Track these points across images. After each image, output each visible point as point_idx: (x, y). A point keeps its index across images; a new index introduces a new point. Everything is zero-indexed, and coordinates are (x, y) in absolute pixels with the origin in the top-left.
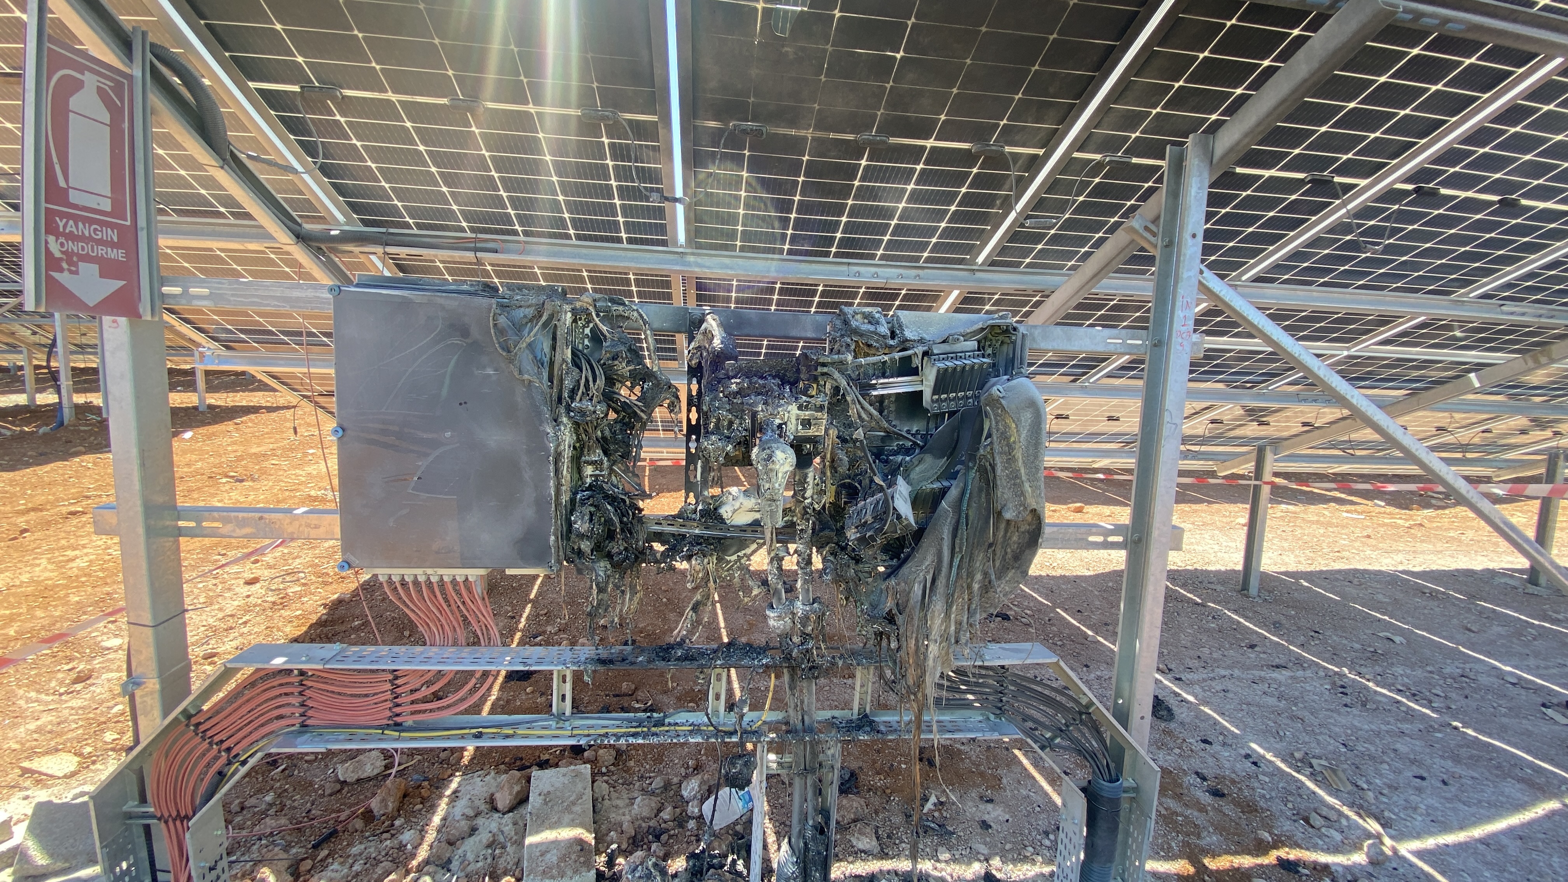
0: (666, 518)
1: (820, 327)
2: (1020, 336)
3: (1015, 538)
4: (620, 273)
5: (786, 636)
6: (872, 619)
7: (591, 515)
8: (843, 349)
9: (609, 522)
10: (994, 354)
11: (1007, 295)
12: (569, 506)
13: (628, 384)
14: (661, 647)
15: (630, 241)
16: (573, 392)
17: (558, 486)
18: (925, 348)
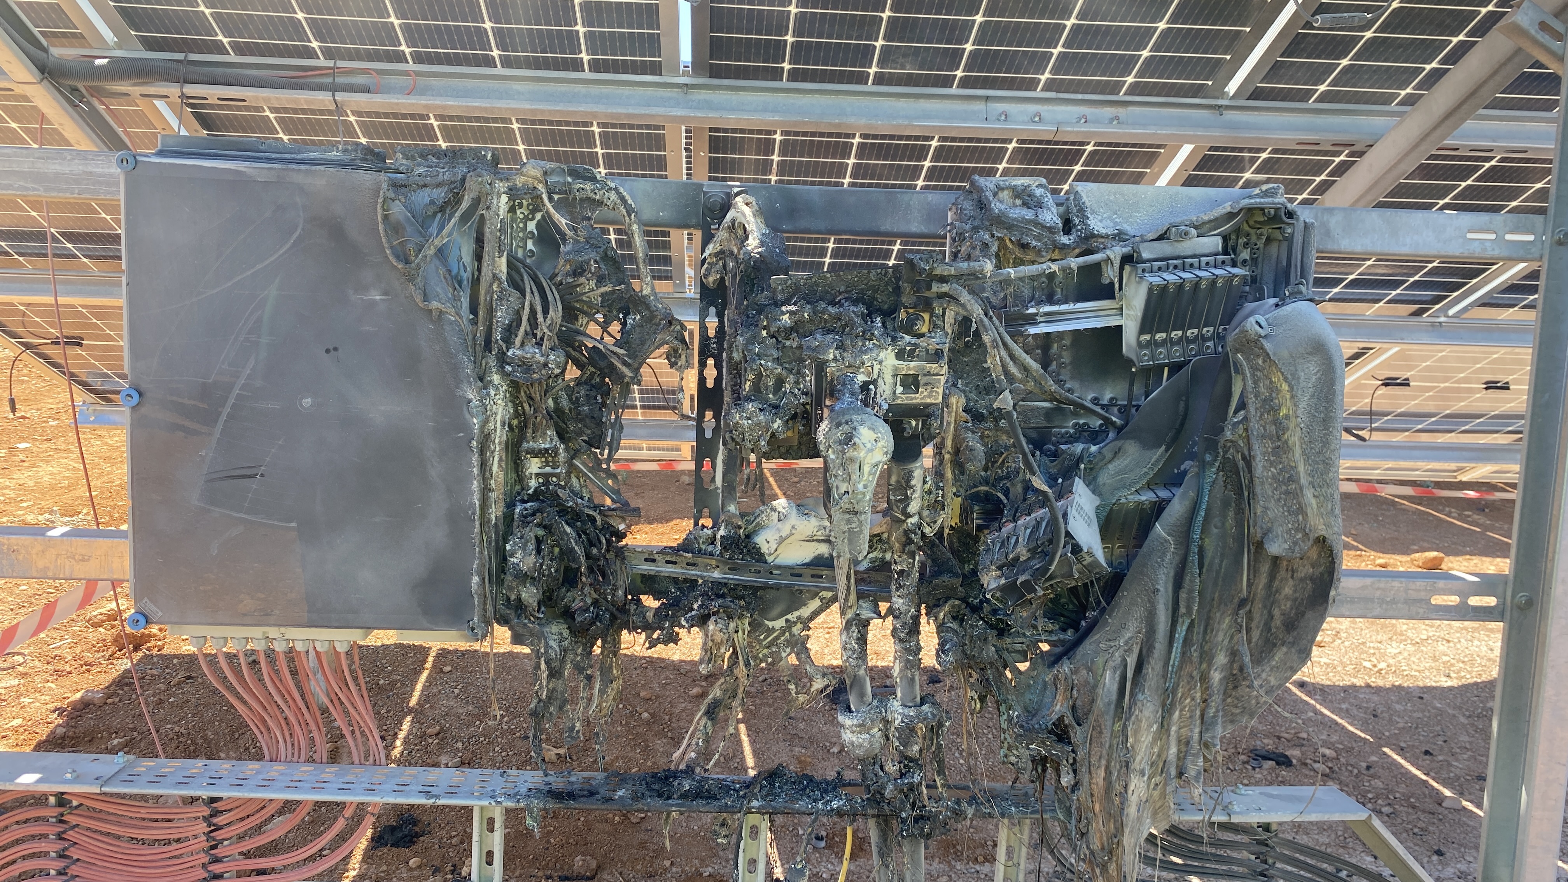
0: (664, 551)
1: (935, 215)
2: (1300, 226)
3: (1287, 590)
4: (576, 124)
5: (873, 761)
6: (1028, 734)
7: (539, 541)
8: (977, 252)
9: (567, 554)
10: (1254, 260)
11: (1284, 151)
12: (501, 527)
13: (599, 317)
14: (654, 775)
15: (595, 66)
16: (510, 331)
17: (485, 490)
18: (1125, 250)
